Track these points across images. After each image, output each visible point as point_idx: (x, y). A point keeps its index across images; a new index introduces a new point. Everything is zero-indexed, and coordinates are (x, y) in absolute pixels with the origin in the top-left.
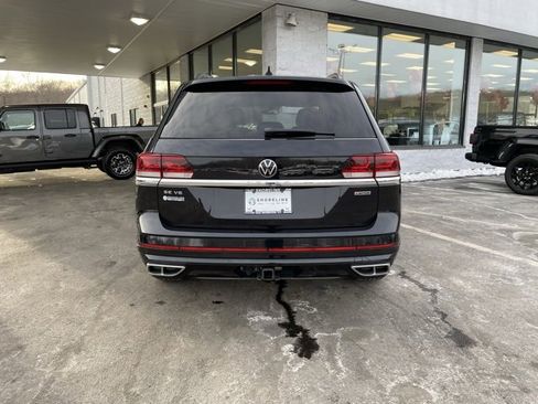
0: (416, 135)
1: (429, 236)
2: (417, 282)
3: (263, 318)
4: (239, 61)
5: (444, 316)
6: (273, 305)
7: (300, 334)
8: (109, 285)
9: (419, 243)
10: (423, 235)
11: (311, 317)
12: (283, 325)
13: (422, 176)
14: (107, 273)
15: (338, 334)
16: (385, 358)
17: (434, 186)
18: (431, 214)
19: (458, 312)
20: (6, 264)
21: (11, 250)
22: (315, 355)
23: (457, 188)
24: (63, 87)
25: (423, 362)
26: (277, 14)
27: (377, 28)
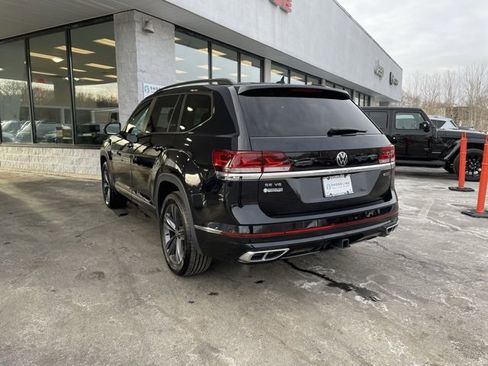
3: (310, 284)
4: (74, 50)
7: (351, 287)
11: (338, 275)
12: (331, 285)
26: (135, 19)
27: (207, 43)
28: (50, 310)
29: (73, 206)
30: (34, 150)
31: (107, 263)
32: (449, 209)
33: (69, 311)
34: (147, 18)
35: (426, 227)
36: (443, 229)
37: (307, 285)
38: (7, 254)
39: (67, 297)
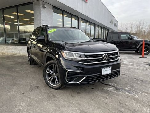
4: (19, 14)
26: (40, 3)
27: (62, 12)
28: (24, 100)
29: (22, 64)
30: (6, 46)
31: (39, 83)
32: (142, 64)
33: (30, 100)
34: (44, 3)
35: (138, 69)
36: (143, 70)
37: (109, 89)
38: (3, 81)
39: (29, 95)
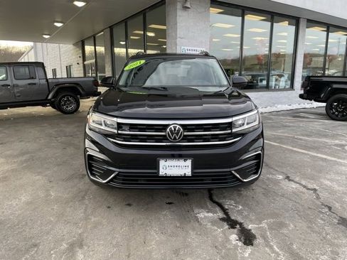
0: (264, 83)
1: (292, 151)
2: (300, 184)
3: (206, 214)
5: (330, 208)
6: (209, 204)
7: (238, 226)
8: (86, 193)
9: (288, 155)
10: (289, 150)
11: (240, 212)
12: (222, 219)
13: (269, 109)
14: (82, 183)
15: (264, 225)
16: (305, 242)
17: (279, 115)
18: (286, 135)
19: (337, 205)
20: (5, 179)
21: (6, 167)
22: (255, 242)
23: (294, 117)
24: (14, 51)
25: (332, 245)
27: (241, 11)
37: (203, 215)
